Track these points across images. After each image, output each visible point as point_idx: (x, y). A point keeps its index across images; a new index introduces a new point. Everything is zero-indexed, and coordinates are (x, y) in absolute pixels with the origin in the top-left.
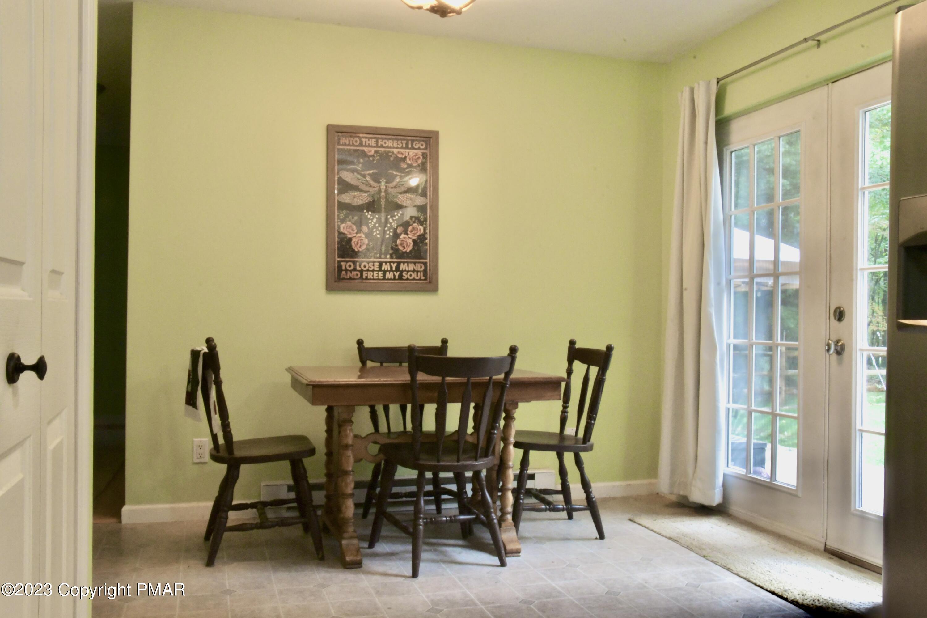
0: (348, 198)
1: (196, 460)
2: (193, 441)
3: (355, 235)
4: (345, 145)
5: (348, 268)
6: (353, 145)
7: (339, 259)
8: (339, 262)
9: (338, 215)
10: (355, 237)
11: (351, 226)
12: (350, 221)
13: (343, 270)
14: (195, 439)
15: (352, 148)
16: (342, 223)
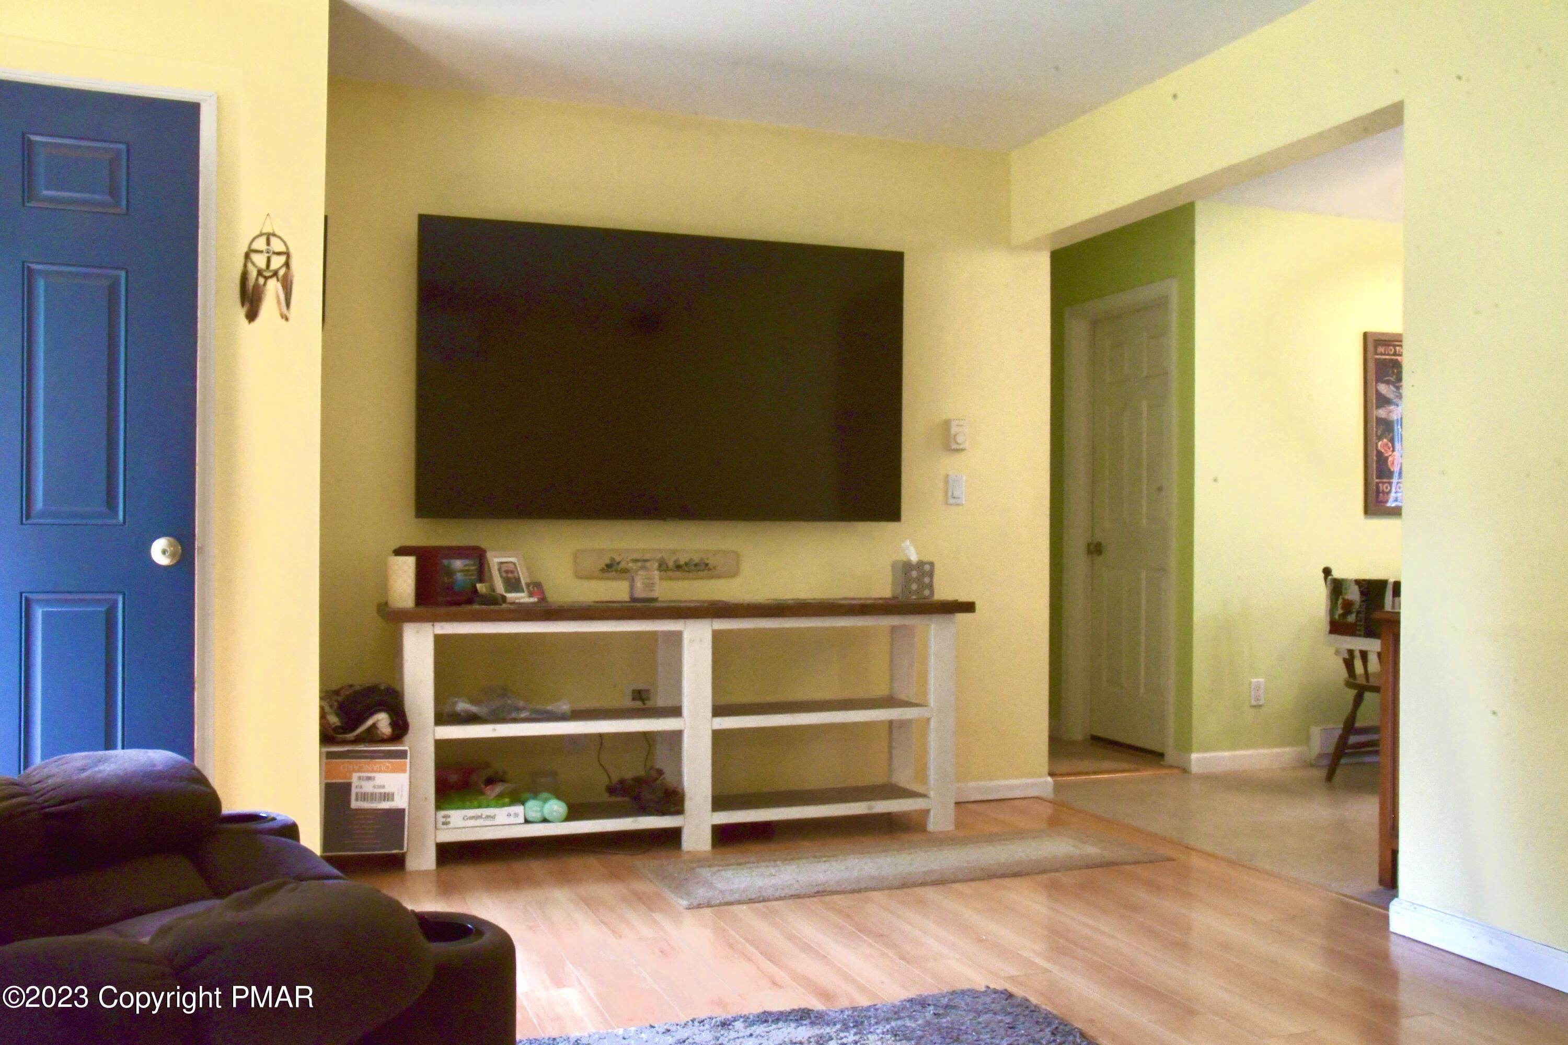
0: (1384, 414)
1: (1253, 703)
2: (1250, 682)
3: (1390, 453)
4: (1381, 354)
5: (1385, 490)
6: (1388, 354)
7: (1378, 480)
8: (1377, 484)
9: (1376, 432)
10: (1390, 455)
11: (1387, 444)
12: (1386, 438)
13: (1381, 493)
14: (1252, 680)
15: (1387, 357)
16: (1379, 441)
